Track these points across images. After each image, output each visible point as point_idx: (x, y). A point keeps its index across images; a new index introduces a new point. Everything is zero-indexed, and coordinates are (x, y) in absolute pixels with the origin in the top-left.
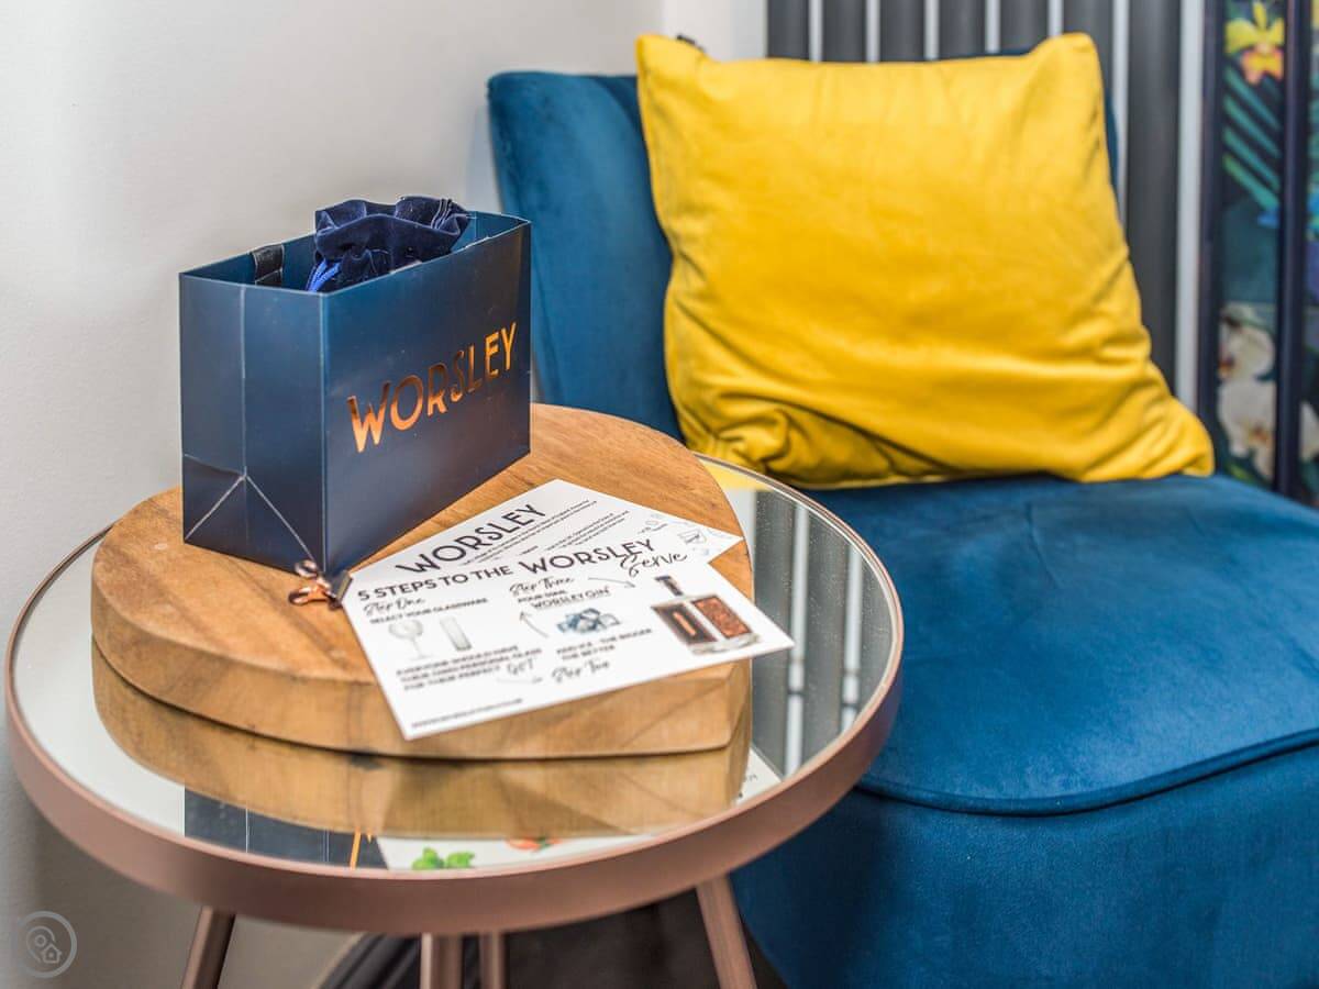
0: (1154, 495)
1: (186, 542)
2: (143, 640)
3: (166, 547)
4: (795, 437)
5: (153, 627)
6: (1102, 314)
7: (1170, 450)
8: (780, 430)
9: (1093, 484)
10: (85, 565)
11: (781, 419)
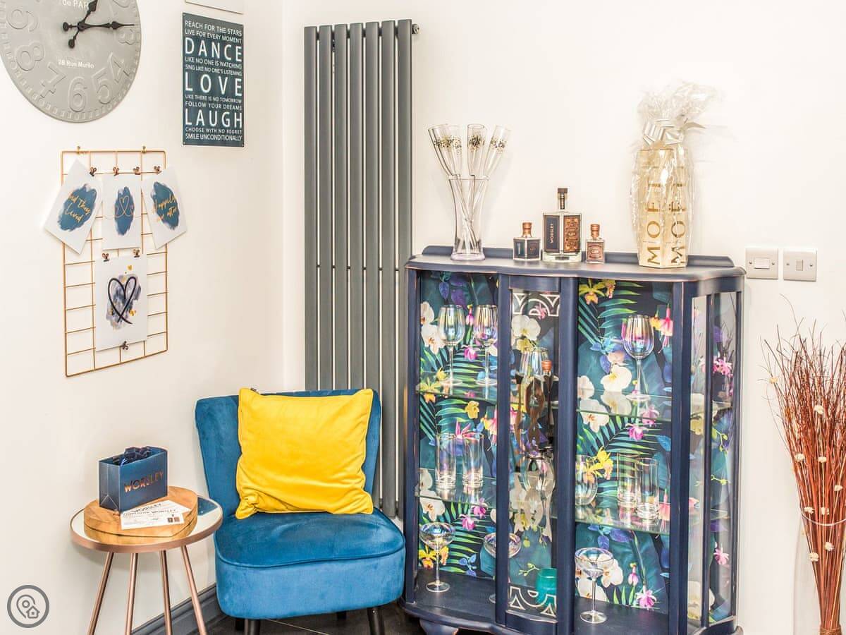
0: (351, 517)
1: (101, 506)
2: (90, 519)
3: (97, 507)
4: (260, 499)
5: (91, 517)
6: (345, 471)
7: (360, 506)
8: (256, 497)
9: (337, 515)
10: (82, 513)
11: (257, 495)
